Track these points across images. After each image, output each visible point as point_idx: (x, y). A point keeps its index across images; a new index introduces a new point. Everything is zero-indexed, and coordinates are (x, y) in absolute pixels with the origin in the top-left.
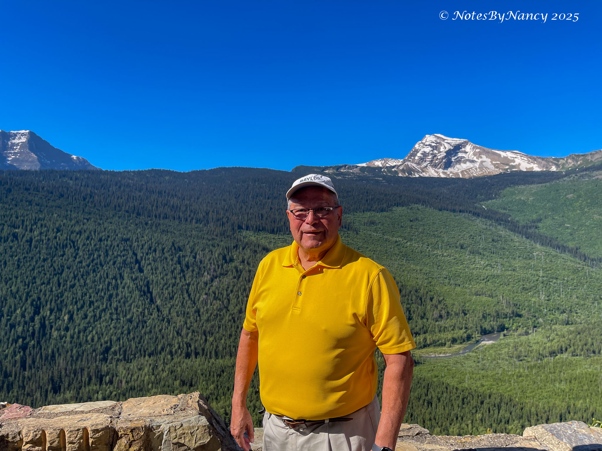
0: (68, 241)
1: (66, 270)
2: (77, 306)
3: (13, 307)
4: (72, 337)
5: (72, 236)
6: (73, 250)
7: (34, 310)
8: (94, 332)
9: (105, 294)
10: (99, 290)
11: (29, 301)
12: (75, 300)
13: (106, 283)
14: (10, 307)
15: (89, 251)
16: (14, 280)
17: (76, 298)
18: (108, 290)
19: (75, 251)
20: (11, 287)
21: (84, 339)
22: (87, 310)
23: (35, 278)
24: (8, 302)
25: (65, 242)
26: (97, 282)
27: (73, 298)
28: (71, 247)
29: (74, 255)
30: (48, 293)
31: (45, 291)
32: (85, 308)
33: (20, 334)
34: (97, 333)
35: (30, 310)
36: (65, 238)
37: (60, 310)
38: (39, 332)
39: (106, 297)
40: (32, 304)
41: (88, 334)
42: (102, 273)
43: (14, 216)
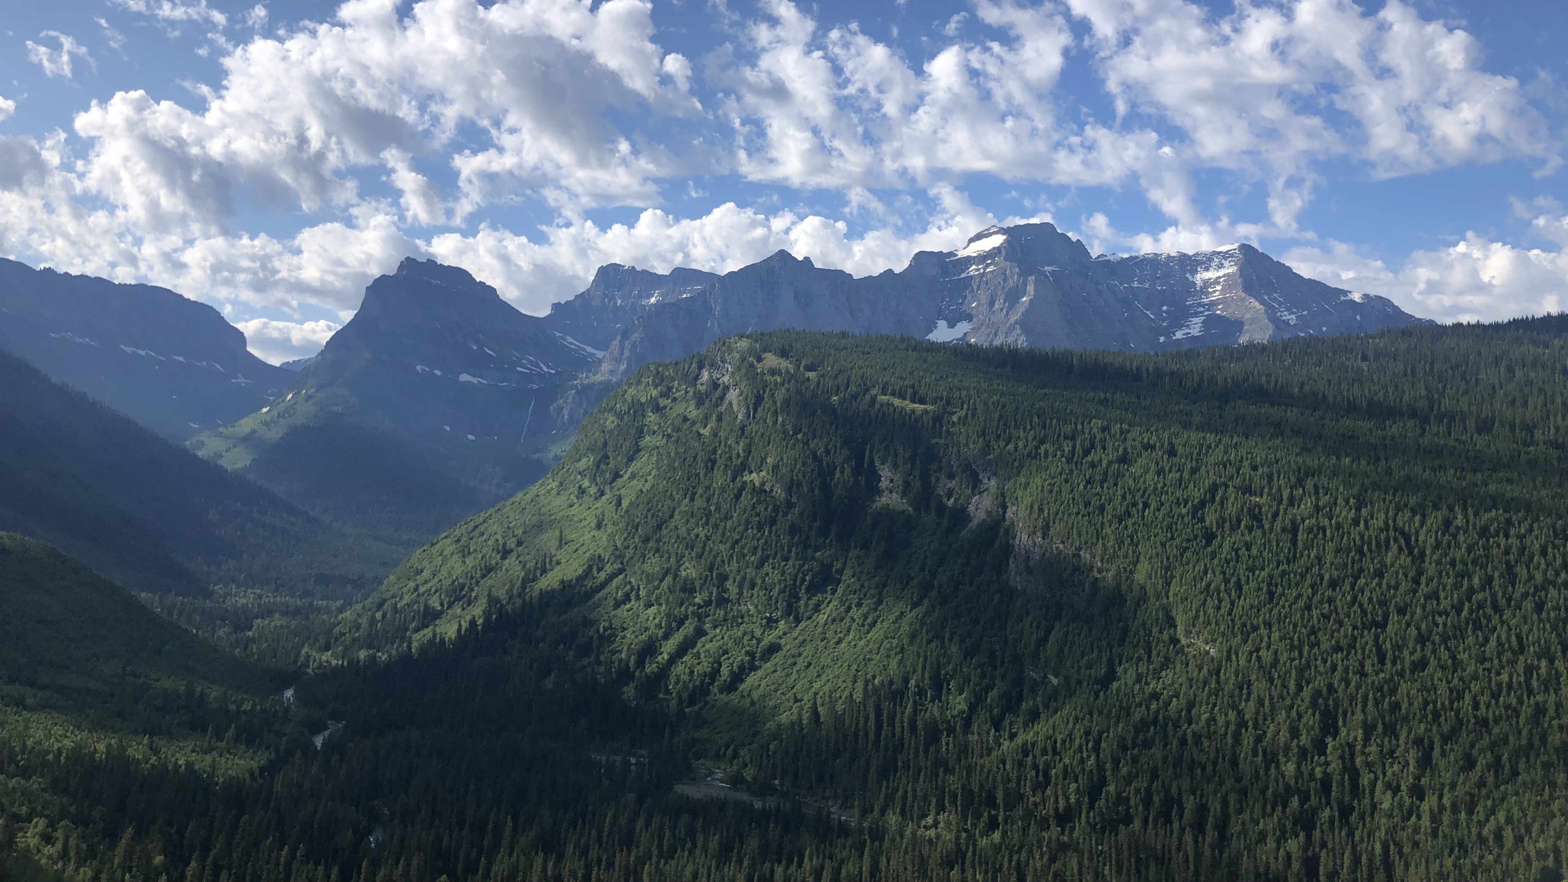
0: (1392, 533)
1: (1394, 617)
2: (1439, 725)
3: (1267, 703)
4: (1435, 818)
5: (1399, 518)
6: (1409, 559)
7: (1321, 721)
8: (1501, 816)
9: (1521, 702)
10: (1499, 685)
11: (1306, 693)
12: (1430, 707)
13: (1520, 667)
14: (1261, 702)
15: (1453, 563)
16: (1263, 631)
17: (1435, 703)
18: (1530, 692)
19: (1413, 562)
20: (1258, 651)
21: (1474, 831)
22: (1472, 746)
23: (1313, 632)
24: (1254, 688)
25: (1383, 536)
26: (1491, 659)
27: (1426, 703)
28: (1400, 549)
29: (1411, 574)
30: (1355, 679)
31: (1346, 670)
32: (1464, 738)
33: (1292, 782)
34: (1509, 820)
35: (1311, 719)
36: (1381, 524)
37: (1391, 730)
38: (1341, 784)
39: (1526, 711)
40: (1314, 704)
41: (1482, 817)
42: (1504, 637)
43: (1246, 464)
